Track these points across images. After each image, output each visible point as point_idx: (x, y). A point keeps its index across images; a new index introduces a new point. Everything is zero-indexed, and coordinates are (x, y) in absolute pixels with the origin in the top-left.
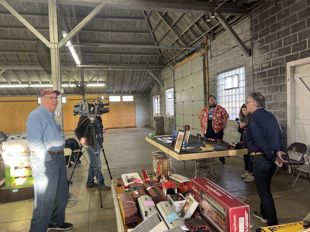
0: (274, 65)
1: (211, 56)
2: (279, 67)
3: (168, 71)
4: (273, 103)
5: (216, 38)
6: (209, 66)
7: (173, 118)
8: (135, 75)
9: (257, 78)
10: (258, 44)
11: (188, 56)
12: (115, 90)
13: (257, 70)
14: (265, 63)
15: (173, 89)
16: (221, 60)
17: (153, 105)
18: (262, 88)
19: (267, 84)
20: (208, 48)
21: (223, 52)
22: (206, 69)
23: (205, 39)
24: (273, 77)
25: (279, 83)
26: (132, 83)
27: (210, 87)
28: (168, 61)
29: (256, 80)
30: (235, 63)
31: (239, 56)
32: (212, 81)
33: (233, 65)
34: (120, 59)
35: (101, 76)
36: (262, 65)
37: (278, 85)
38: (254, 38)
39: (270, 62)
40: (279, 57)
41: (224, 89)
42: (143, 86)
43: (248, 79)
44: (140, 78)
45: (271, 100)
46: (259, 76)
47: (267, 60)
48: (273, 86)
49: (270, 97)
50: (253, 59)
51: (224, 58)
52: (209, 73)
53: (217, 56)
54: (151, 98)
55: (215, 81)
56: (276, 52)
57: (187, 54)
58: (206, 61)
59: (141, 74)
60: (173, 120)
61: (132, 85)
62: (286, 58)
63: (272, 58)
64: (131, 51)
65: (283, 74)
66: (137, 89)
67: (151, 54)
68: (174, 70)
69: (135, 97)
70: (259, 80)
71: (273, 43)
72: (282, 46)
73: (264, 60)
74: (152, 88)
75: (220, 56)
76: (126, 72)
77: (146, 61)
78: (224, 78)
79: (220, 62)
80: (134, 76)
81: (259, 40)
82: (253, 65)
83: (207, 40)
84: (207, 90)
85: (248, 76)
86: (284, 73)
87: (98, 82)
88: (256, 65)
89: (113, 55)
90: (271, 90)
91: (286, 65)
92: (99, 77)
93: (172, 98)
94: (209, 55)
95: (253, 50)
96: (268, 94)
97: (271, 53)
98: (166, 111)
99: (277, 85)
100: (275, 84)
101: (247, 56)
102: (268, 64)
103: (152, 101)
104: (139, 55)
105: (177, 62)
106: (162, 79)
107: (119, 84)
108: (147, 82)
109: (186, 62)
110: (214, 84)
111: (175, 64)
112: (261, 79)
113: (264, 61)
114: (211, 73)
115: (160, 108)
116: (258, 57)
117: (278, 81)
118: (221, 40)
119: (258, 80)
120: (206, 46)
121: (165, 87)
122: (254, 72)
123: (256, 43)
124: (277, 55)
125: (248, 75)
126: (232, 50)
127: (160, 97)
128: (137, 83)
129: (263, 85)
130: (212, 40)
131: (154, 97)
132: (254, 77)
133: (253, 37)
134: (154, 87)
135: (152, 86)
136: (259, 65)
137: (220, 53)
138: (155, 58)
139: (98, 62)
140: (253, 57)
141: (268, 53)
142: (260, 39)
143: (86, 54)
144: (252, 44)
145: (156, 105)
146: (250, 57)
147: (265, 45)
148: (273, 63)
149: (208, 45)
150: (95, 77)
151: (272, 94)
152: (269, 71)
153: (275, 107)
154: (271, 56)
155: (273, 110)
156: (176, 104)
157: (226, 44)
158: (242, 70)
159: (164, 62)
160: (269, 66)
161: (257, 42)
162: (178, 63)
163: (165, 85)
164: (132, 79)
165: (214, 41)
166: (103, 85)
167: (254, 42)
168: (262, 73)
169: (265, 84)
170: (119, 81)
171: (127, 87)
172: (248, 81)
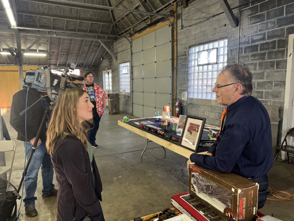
0: (269, 38)
1: (182, 26)
2: (277, 39)
3: (123, 43)
4: (265, 81)
5: (189, 5)
6: (178, 38)
7: (129, 95)
8: (83, 45)
9: (245, 53)
10: (250, 12)
11: (150, 25)
12: (58, 61)
13: (245, 43)
14: (257, 35)
15: (129, 63)
16: (195, 31)
17: (103, 81)
18: (251, 64)
19: (258, 59)
20: (179, 17)
21: (198, 21)
22: (175, 41)
23: (175, 6)
24: (267, 51)
25: (276, 58)
26: (80, 54)
27: (179, 61)
28: (123, 31)
29: (243, 54)
30: (215, 34)
31: (220, 27)
32: (182, 56)
33: (211, 37)
34: (67, 24)
35: (42, 44)
36: (253, 37)
37: (274, 61)
38: (244, 5)
39: (264, 34)
40: (277, 27)
41: (197, 65)
42: (92, 58)
43: (231, 54)
44: (89, 49)
45: (263, 78)
46: (247, 50)
47: (260, 31)
48: (267, 62)
49: (261, 74)
50: (241, 30)
51: (199, 29)
52: (179, 46)
53: (190, 26)
54: (100, 73)
55: (186, 56)
56: (274, 22)
57: (149, 24)
58: (175, 32)
59: (91, 45)
60: (129, 98)
61: (79, 57)
62: (288, 29)
63: (267, 29)
64: (80, 16)
65: (282, 48)
66: (84, 62)
67: (104, 22)
68: (132, 42)
69: (82, 71)
70: (248, 54)
71: (271, 11)
72: (283, 14)
73: (256, 30)
74: (102, 61)
75: (194, 26)
76: (73, 41)
77: (97, 30)
78: (198, 52)
79: (194, 33)
80: (82, 47)
81: (250, 7)
82: (240, 37)
83: (177, 7)
84: (175, 66)
85: (232, 50)
86: (284, 47)
87: (38, 51)
88: (245, 37)
89: (59, 18)
90: (263, 67)
91: (287, 37)
92: (40, 45)
93: (128, 74)
94: (179, 24)
95: (241, 19)
96: (258, 71)
97: (267, 23)
98: (121, 87)
99: (272, 61)
100: (270, 59)
101: (232, 26)
102: (261, 37)
103: (101, 76)
104: (90, 22)
105: (136, 32)
106: (115, 51)
107: (63, 54)
108: (96, 55)
109: (148, 32)
110: (184, 58)
111: (132, 34)
112: (250, 54)
113: (256, 32)
114: (181, 46)
115: (112, 84)
116: (248, 27)
117: (274, 57)
118: (197, 7)
119: (246, 55)
120: (175, 15)
121: (119, 61)
122: (240, 45)
123: (246, 11)
124: (275, 26)
125: (232, 48)
126: (211, 19)
127: (113, 72)
128: (84, 55)
129: (252, 60)
130: (184, 8)
131: (105, 71)
132: (240, 51)
133: (242, 4)
134: (104, 61)
135: (102, 60)
136: (249, 37)
137: (193, 22)
138: (108, 27)
139: (39, 26)
140: (241, 28)
141: (263, 23)
142: (252, 6)
143: (24, 14)
144: (241, 12)
145: (107, 80)
146: (236, 28)
147: (259, 13)
148: (269, 35)
149: (178, 13)
150: (35, 45)
151: (265, 71)
152: (262, 45)
153: (268, 86)
154: (267, 26)
155: (265, 89)
156: (133, 80)
157: (202, 12)
158: (223, 44)
159: (118, 33)
160: (264, 39)
161: (248, 10)
162: (137, 34)
163: (118, 59)
164: (80, 49)
165: (187, 9)
166: (44, 55)
167: (242, 9)
168: (252, 46)
169: (255, 60)
170: (64, 51)
171: (73, 59)
172: (231, 55)
